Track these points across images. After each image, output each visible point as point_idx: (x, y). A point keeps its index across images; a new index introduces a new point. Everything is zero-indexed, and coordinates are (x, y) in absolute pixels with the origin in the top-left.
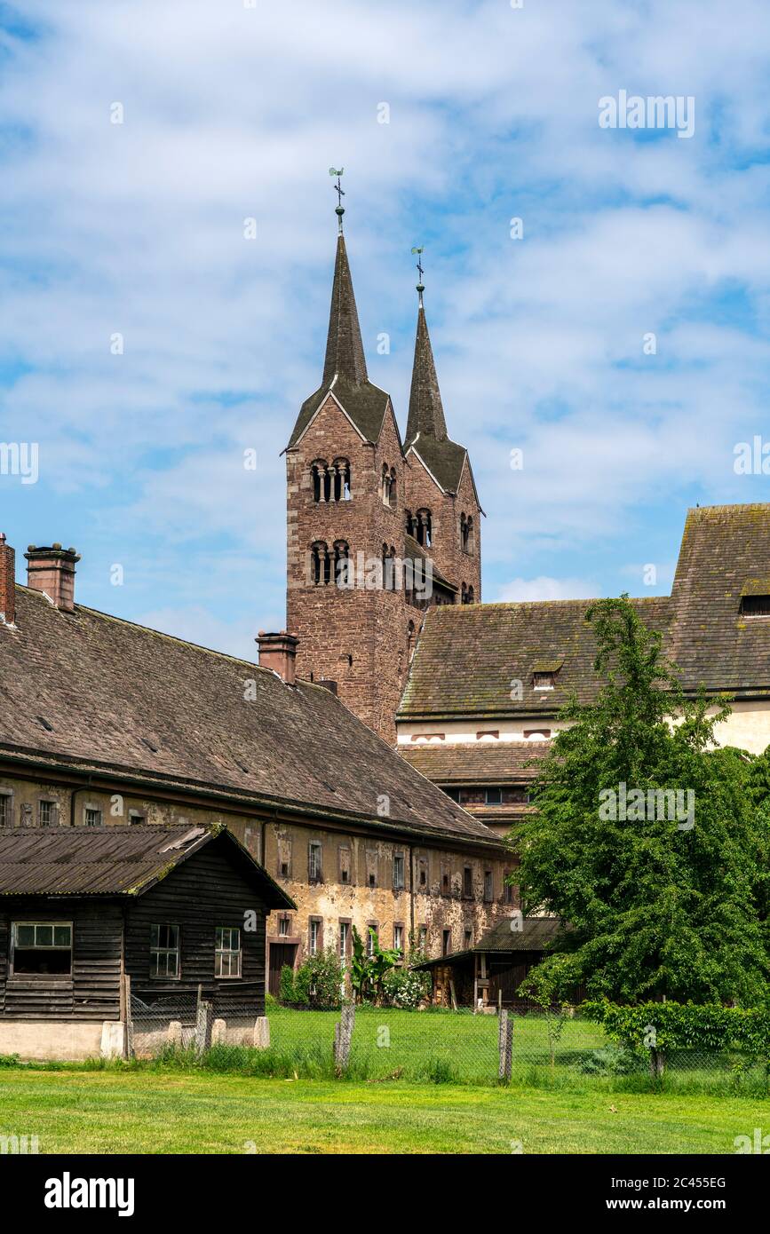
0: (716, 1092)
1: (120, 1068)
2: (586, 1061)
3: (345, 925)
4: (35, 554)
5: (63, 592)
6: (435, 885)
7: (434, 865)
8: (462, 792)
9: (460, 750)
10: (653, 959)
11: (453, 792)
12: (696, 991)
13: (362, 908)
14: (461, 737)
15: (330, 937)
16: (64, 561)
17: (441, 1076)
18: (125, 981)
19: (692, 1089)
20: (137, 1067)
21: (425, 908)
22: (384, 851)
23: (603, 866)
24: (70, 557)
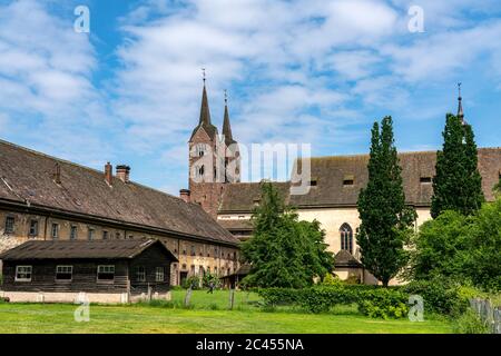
0: (288, 312)
1: (126, 306)
2: (256, 303)
3: (201, 267)
4: (118, 167)
5: (126, 178)
6: (226, 256)
7: (226, 251)
8: (234, 232)
9: (234, 221)
10: (274, 276)
11: (232, 232)
12: (286, 285)
13: (205, 262)
14: (235, 218)
15: (197, 270)
16: (126, 169)
17: (214, 308)
18: (129, 282)
19: (282, 311)
20: (131, 305)
21: (223, 263)
22: (212, 247)
23: (262, 251)
24: (128, 168)
